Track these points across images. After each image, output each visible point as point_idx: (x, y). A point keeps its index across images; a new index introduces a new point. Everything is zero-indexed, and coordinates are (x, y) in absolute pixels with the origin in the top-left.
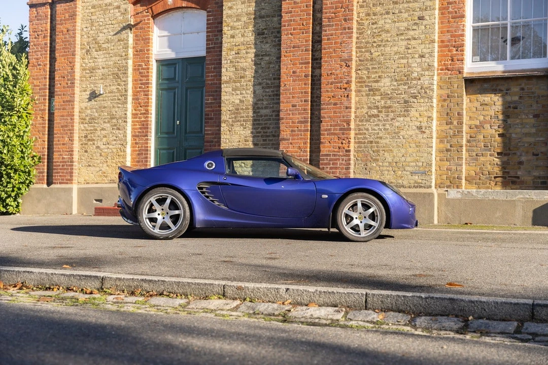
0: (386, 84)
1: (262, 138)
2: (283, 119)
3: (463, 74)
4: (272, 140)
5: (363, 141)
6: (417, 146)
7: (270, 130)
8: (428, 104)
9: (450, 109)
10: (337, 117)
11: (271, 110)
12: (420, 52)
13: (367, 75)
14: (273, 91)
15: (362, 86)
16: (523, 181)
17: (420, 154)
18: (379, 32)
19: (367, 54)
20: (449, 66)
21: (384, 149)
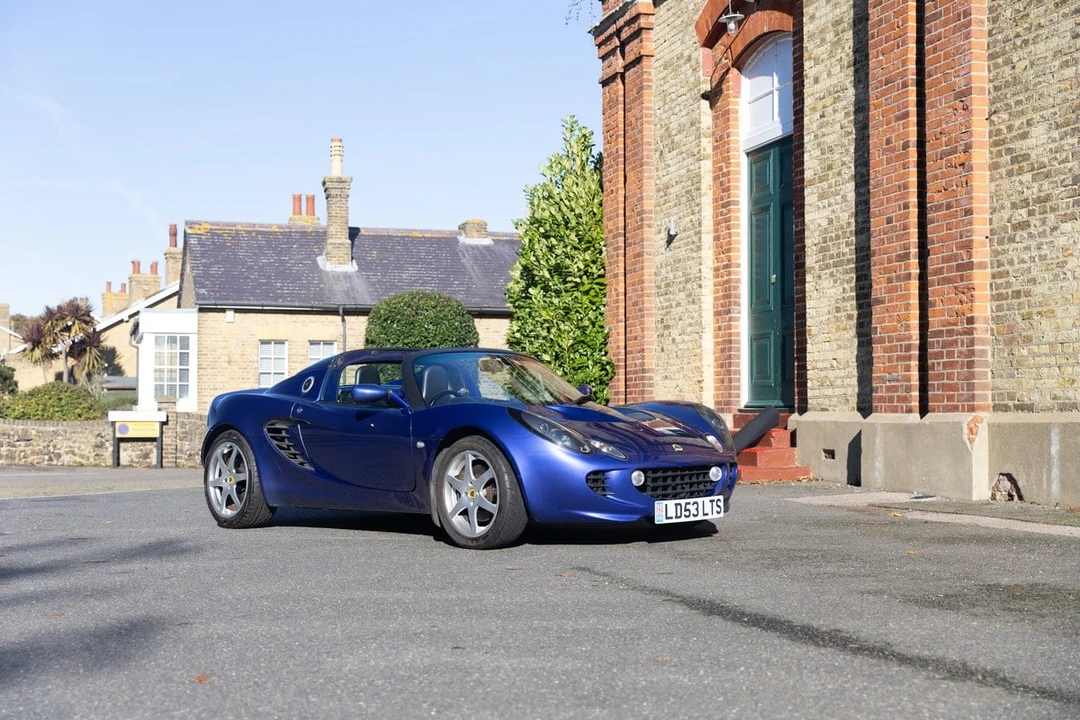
0: (1039, 139)
2: (874, 253)
5: (1005, 292)
10: (952, 237)
13: (1008, 123)
15: (999, 154)
18: (1025, 8)
19: (1007, 69)
21: (1040, 309)
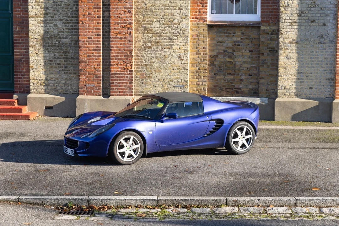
0: (156, 26)
1: (64, 60)
2: (81, 47)
3: (207, 22)
4: (71, 62)
5: (140, 64)
6: (178, 69)
7: (70, 54)
8: (185, 41)
9: (199, 45)
10: (123, 47)
11: (70, 39)
12: (180, 6)
13: (143, 19)
14: (72, 26)
15: (139, 27)
16: (243, 92)
17: (180, 74)
19: (143, 4)
20: (198, 16)
21: (155, 70)
